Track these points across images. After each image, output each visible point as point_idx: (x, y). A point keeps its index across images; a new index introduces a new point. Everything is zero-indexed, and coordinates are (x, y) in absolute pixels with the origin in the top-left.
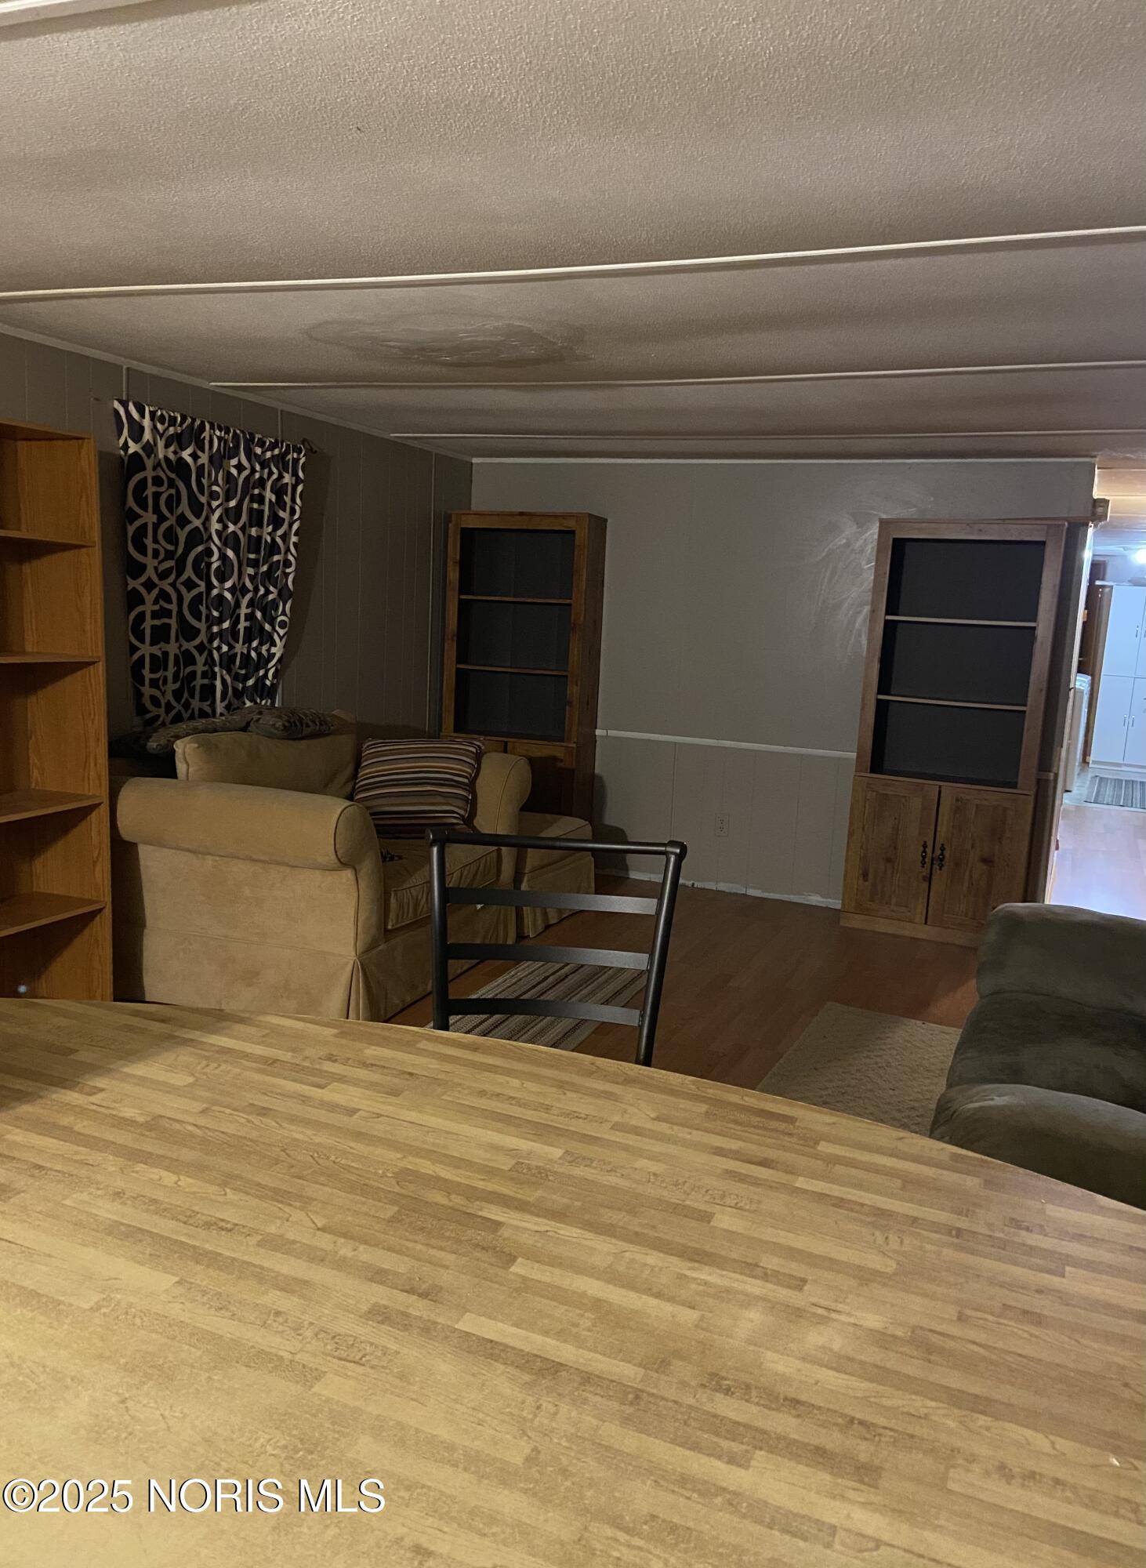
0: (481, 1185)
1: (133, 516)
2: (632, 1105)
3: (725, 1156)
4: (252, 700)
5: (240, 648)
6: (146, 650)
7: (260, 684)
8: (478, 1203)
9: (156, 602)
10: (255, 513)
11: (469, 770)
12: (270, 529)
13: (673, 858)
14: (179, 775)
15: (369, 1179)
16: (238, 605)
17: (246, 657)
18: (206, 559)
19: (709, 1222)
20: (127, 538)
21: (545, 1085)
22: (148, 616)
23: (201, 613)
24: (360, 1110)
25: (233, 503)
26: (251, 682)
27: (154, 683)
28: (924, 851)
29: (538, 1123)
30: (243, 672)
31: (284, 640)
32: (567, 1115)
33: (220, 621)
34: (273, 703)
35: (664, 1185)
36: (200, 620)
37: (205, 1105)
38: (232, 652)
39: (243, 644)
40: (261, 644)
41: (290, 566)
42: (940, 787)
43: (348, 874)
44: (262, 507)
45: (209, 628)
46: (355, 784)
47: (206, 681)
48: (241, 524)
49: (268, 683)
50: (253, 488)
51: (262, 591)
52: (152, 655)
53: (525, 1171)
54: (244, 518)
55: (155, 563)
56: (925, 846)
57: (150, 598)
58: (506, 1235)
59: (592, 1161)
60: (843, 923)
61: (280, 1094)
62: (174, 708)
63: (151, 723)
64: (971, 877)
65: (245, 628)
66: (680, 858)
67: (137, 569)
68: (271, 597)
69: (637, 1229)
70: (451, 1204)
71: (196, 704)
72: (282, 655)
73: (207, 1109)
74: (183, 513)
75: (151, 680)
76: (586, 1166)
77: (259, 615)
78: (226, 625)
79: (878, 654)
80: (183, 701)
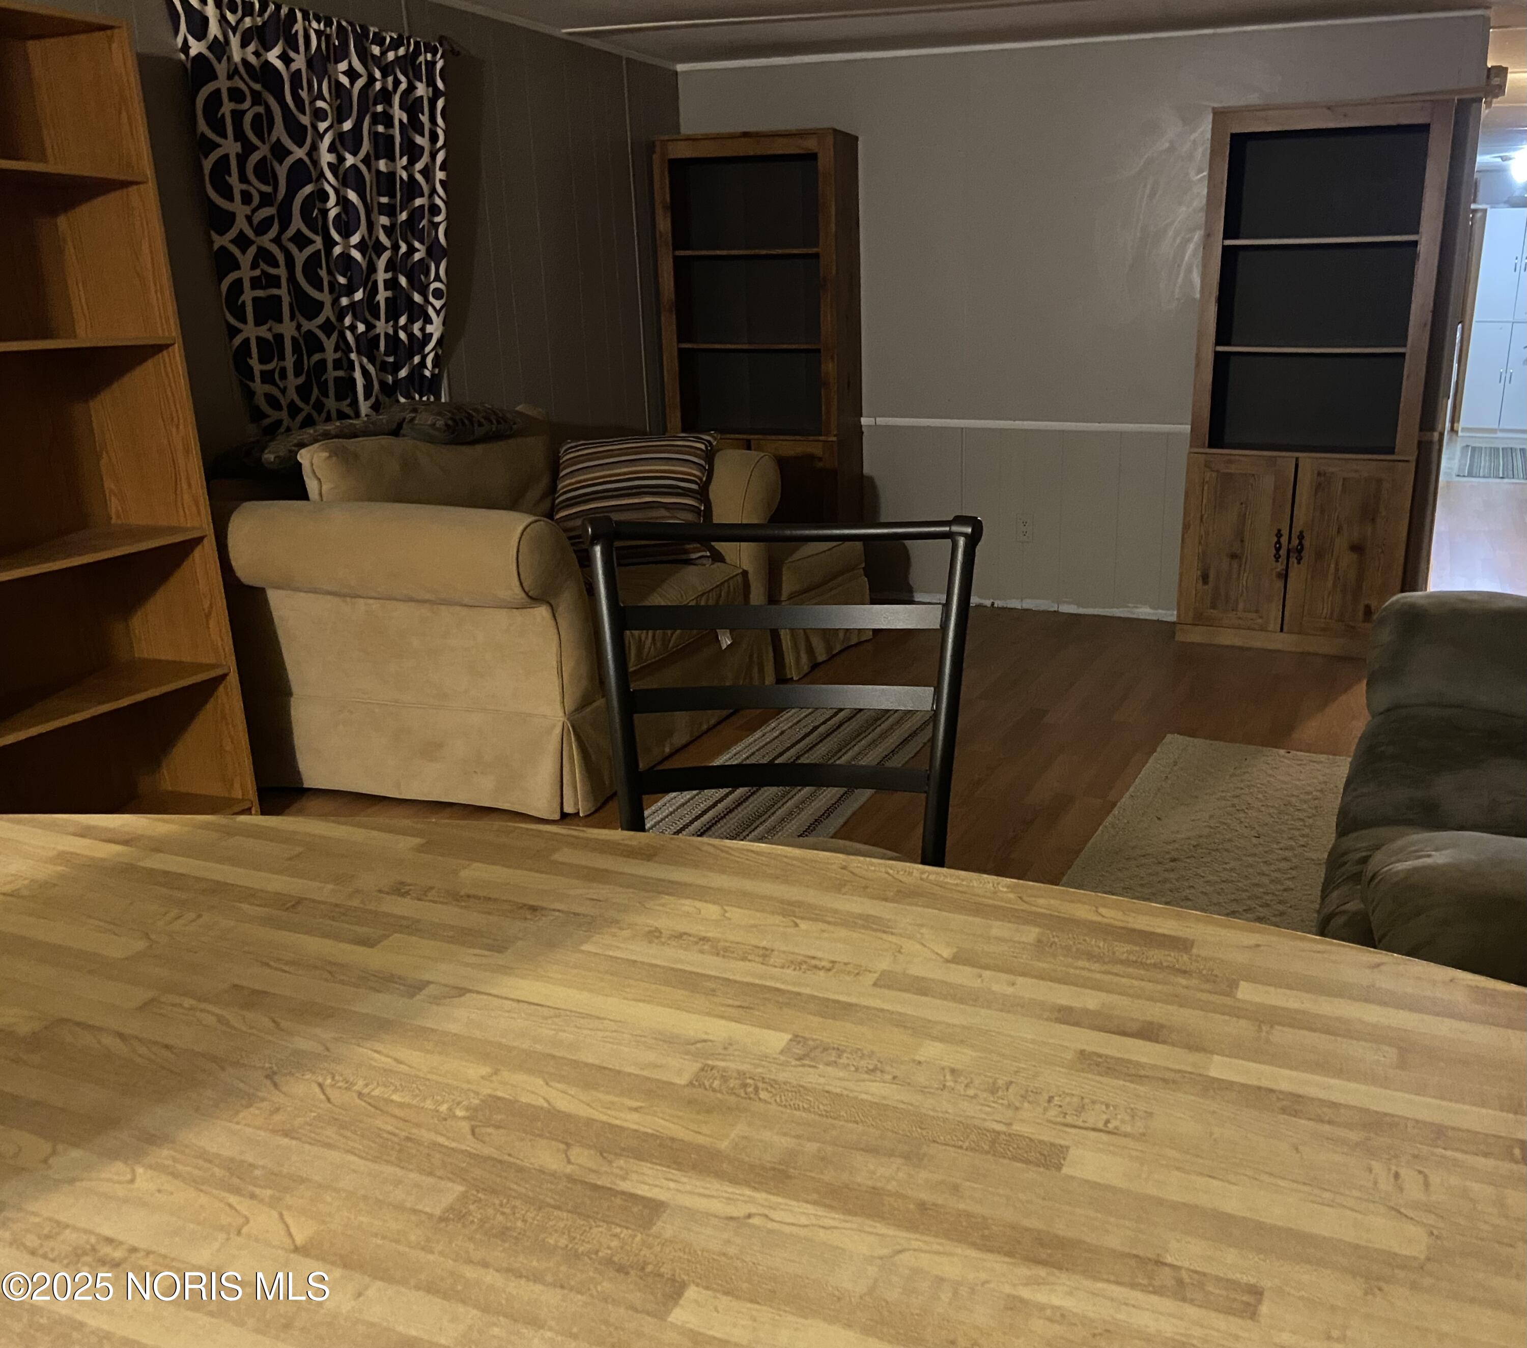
0: (631, 1121)
1: (209, 146)
2: (910, 937)
3: (1077, 1024)
4: (408, 396)
5: (382, 327)
6: (251, 331)
7: (416, 376)
8: (622, 1162)
9: (254, 266)
10: (381, 141)
11: (698, 473)
12: (404, 161)
13: (961, 541)
14: (310, 495)
15: (418, 1125)
16: (372, 268)
17: (393, 340)
18: (319, 205)
19: (1059, 1167)
20: (203, 175)
21: (763, 911)
22: (247, 284)
23: (321, 280)
24: (429, 983)
25: (347, 126)
26: (403, 373)
27: (267, 377)
28: (1278, 542)
29: (748, 984)
30: (391, 359)
31: (442, 314)
32: (798, 964)
33: (350, 290)
34: (438, 397)
35: (971, 1092)
36: (321, 290)
37: (150, 994)
38: (371, 334)
39: (387, 321)
40: (411, 321)
41: (439, 214)
42: (1297, 459)
43: (542, 612)
44: (391, 131)
45: (336, 301)
46: (554, 500)
47: (340, 373)
48: (362, 154)
49: (427, 373)
50: (375, 104)
51: (404, 248)
52: (259, 339)
53: (716, 1084)
54: (366, 146)
55: (247, 210)
56: (1279, 535)
57: (245, 259)
58: (668, 1233)
59: (840, 1052)
60: (1179, 637)
61: (292, 963)
62: (302, 410)
63: (272, 431)
64: (1337, 570)
65: (387, 299)
66: (973, 541)
67: (223, 221)
68: (417, 256)
69: (924, 1196)
70: (569, 1169)
71: (331, 403)
72: (442, 336)
73: (153, 1000)
74: (278, 140)
75: (262, 373)
76: (828, 1064)
77: (403, 281)
78: (359, 295)
79: (1215, 292)
80: (312, 402)
